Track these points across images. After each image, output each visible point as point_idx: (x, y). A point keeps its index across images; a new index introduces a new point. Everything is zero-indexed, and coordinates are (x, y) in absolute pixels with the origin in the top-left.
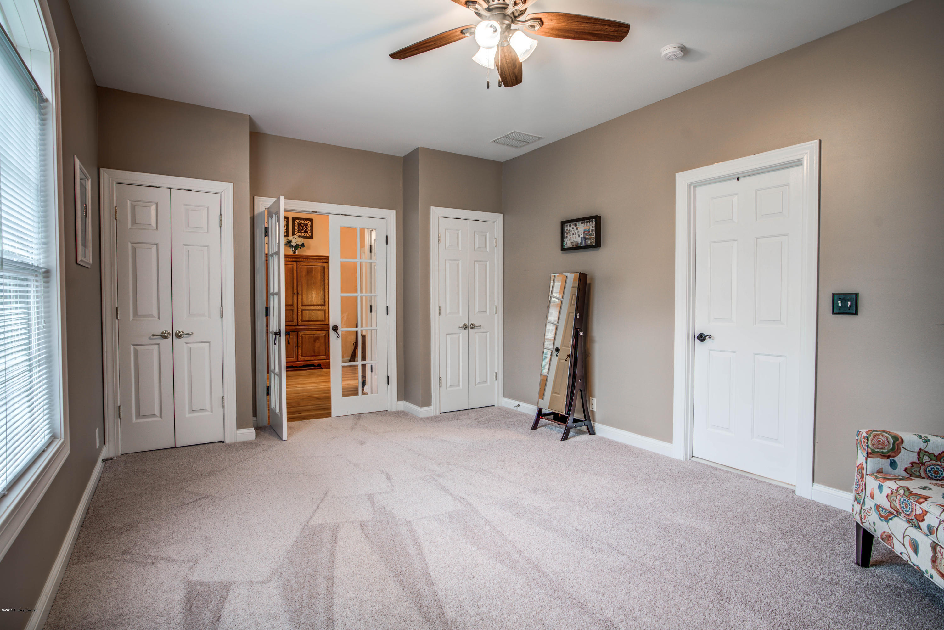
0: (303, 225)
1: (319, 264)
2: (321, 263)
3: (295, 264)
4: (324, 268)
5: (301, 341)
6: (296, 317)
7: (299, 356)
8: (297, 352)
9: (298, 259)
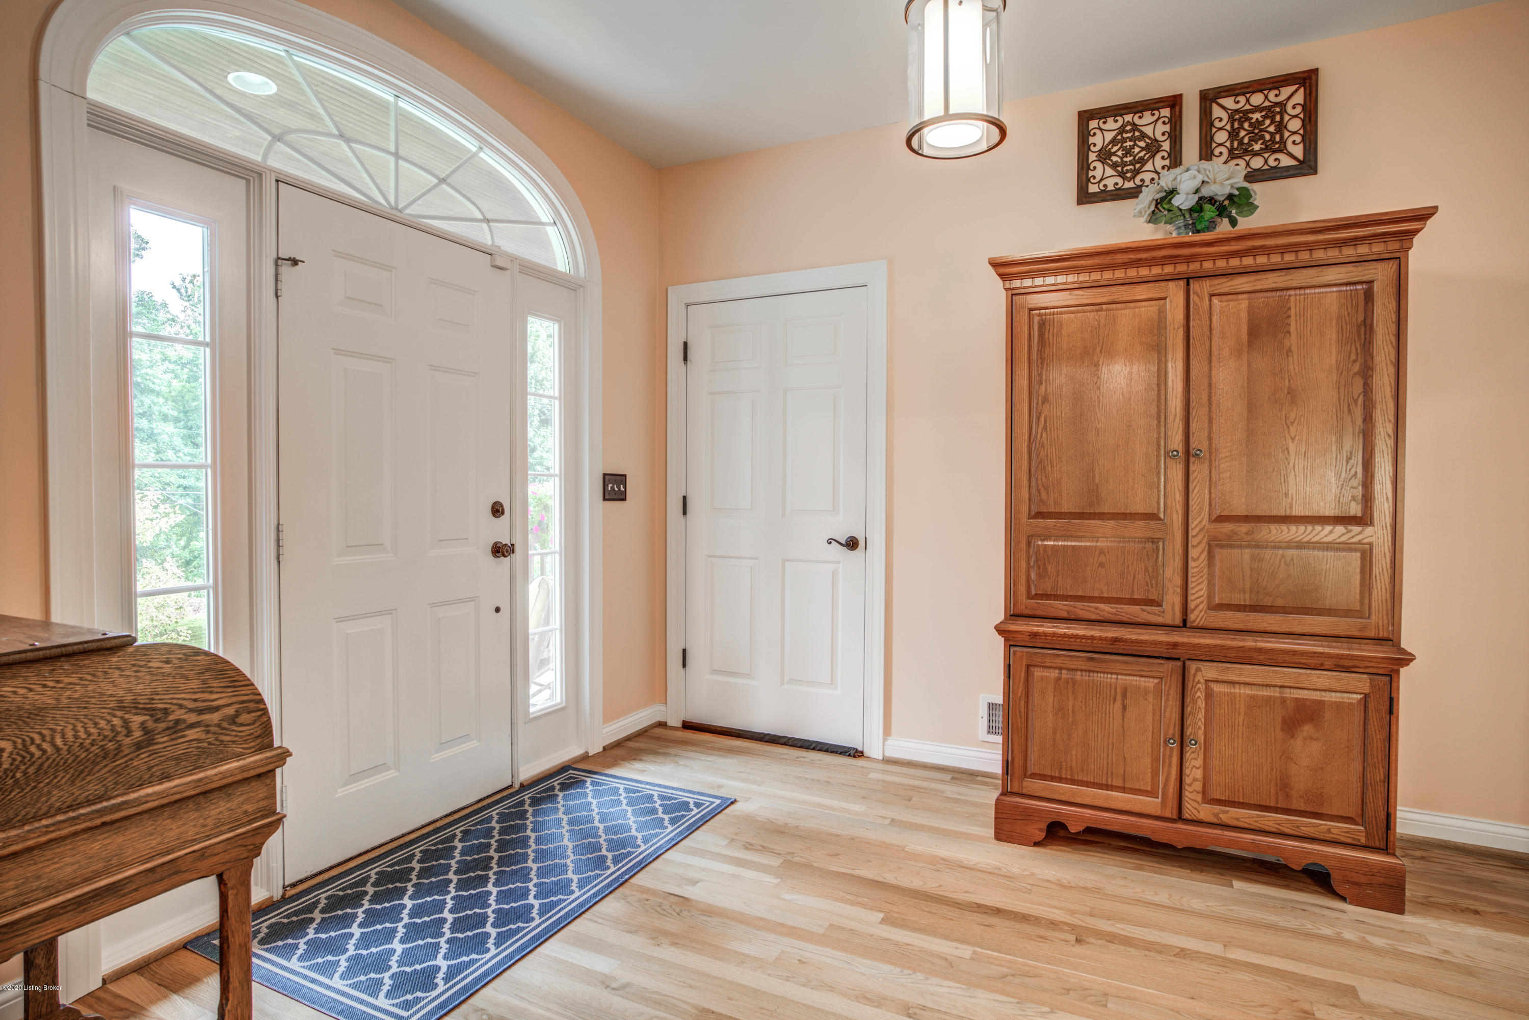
0: (1257, 116)
1: (1333, 275)
2: (1350, 268)
3: (1175, 292)
4: (1369, 296)
5: (1201, 715)
6: (1178, 581)
7: (1187, 794)
8: (1174, 771)
9: (1195, 266)
